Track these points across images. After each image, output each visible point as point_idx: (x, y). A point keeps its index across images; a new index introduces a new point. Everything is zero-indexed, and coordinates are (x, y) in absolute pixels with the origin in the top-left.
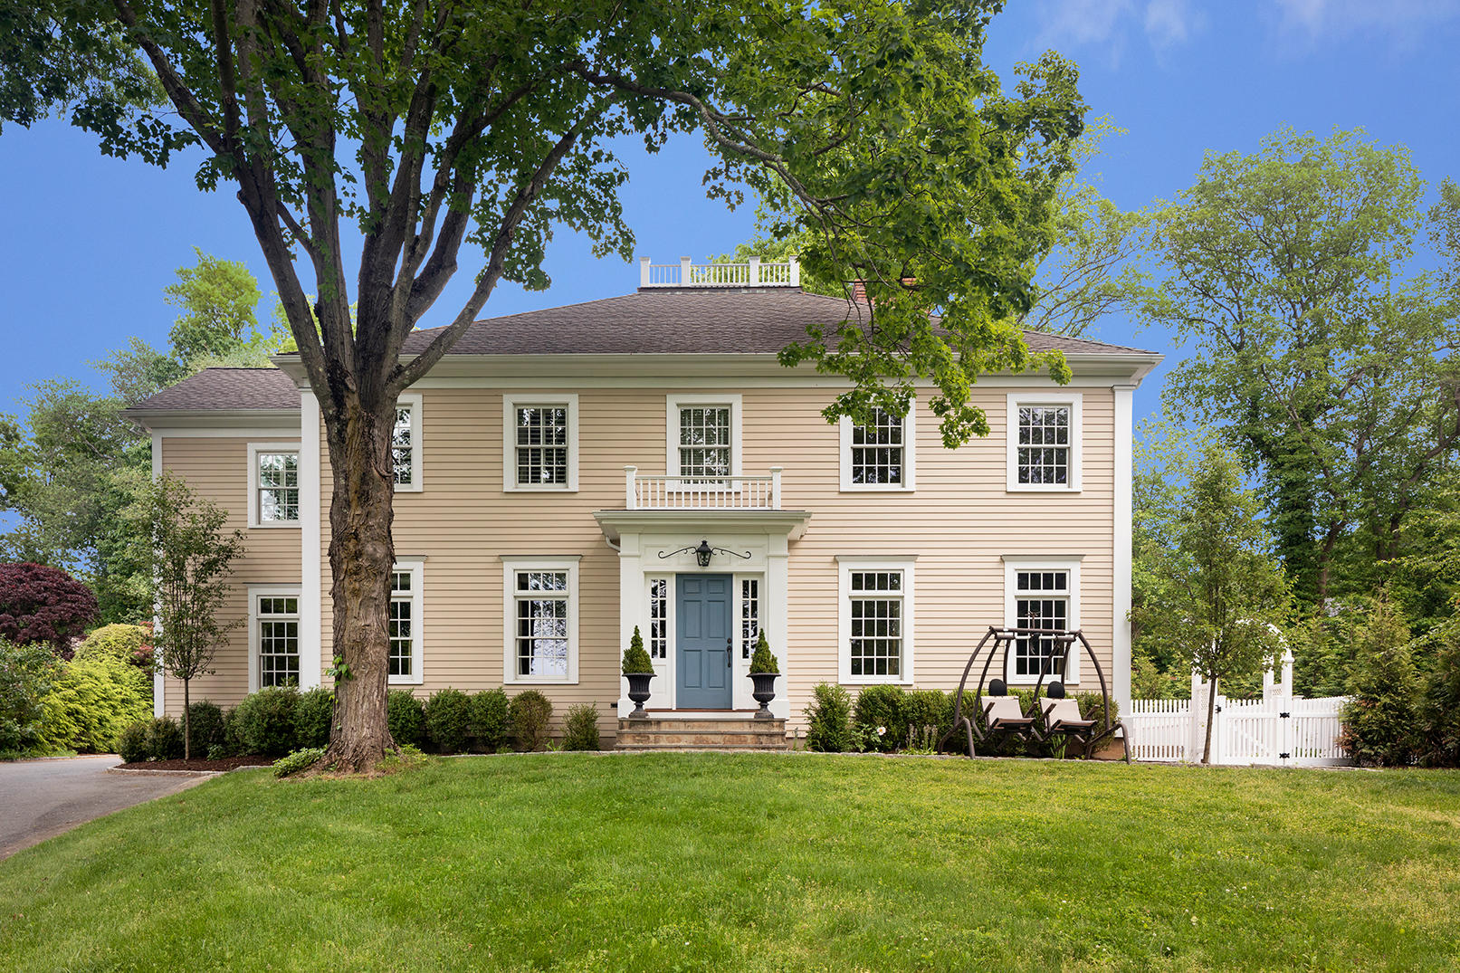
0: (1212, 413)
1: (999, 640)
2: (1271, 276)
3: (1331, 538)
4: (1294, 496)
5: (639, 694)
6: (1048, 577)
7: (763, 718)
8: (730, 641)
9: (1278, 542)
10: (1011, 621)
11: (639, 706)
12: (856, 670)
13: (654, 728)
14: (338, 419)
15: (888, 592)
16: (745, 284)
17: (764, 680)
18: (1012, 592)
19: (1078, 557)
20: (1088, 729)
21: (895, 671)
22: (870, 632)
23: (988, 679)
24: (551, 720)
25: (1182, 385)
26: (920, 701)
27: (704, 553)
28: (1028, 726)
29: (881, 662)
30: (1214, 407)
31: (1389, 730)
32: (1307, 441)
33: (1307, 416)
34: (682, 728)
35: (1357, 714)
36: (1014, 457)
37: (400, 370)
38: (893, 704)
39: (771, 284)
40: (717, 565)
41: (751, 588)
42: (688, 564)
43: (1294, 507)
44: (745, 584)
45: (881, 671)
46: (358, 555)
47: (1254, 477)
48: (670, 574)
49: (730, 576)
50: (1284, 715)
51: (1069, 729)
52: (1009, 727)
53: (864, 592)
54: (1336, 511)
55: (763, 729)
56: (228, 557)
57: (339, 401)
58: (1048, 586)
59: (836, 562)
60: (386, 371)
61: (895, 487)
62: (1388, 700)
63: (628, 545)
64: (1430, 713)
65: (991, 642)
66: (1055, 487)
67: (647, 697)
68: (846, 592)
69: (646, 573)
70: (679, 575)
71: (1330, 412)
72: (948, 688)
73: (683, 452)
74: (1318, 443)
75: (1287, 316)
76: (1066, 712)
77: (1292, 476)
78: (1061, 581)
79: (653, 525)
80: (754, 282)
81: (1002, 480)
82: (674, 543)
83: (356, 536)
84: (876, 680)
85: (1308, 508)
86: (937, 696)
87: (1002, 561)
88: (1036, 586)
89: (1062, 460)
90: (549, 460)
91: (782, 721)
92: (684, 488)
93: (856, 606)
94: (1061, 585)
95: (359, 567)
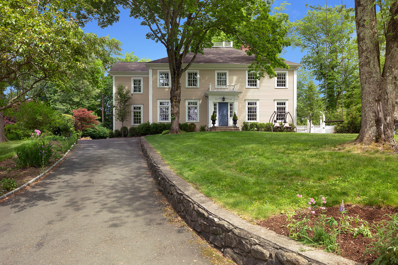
0: (312, 67)
1: (276, 113)
2: (324, 37)
3: (338, 95)
4: (330, 86)
5: (214, 123)
6: (282, 103)
7: (235, 127)
8: (228, 114)
9: (327, 96)
10: (276, 110)
11: (214, 125)
12: (249, 120)
13: (217, 129)
14: (174, 78)
15: (254, 106)
16: (222, 46)
17: (235, 120)
18: (276, 105)
19: (287, 100)
20: (290, 128)
21: (255, 120)
22: (251, 113)
23: (274, 120)
24: (196, 129)
25: (305, 61)
26: (261, 124)
27: (224, 99)
28: (281, 127)
29: (253, 118)
30: (312, 66)
31: (342, 130)
32: (333, 74)
33: (333, 68)
34: (221, 129)
35: (336, 128)
36: (276, 82)
37: (183, 70)
38: (256, 125)
39: (227, 47)
40: (226, 101)
41: (231, 105)
42: (221, 101)
43: (330, 88)
44: (230, 104)
45: (253, 120)
46: (176, 99)
47: (321, 81)
48: (217, 102)
49: (228, 103)
50: (324, 128)
51: (287, 128)
52: (278, 127)
53: (250, 106)
54: (339, 89)
55: (235, 129)
56: (129, 99)
57: (174, 75)
58: (282, 105)
59: (245, 100)
60: (181, 70)
61: (255, 87)
62: (341, 125)
63: (210, 97)
64: (348, 127)
65: (275, 113)
66: (283, 87)
67: (215, 123)
68: (247, 106)
69: (213, 102)
70: (219, 103)
71: (338, 67)
72: (265, 123)
73: (218, 80)
74: (335, 74)
75: (328, 46)
76: (287, 125)
77: (329, 82)
78: (284, 104)
79: (215, 94)
80: (224, 46)
81: (274, 86)
82: (218, 97)
83: (176, 96)
84: (252, 121)
85: (333, 89)
86: (264, 124)
87: (274, 100)
88: (280, 105)
89: (284, 82)
90: (194, 82)
91: (238, 128)
92: (218, 87)
93: (249, 108)
94: (285, 105)
95: (176, 101)
